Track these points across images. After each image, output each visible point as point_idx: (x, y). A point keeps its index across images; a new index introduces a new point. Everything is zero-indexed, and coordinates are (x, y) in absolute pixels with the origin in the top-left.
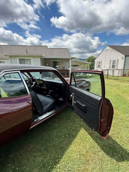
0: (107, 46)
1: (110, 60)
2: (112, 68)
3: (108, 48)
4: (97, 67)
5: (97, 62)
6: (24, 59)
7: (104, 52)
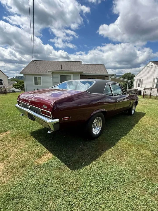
0: (151, 62)
1: (154, 78)
2: (156, 87)
3: (152, 64)
4: (136, 86)
5: (137, 80)
6: (65, 75)
7: (147, 69)
